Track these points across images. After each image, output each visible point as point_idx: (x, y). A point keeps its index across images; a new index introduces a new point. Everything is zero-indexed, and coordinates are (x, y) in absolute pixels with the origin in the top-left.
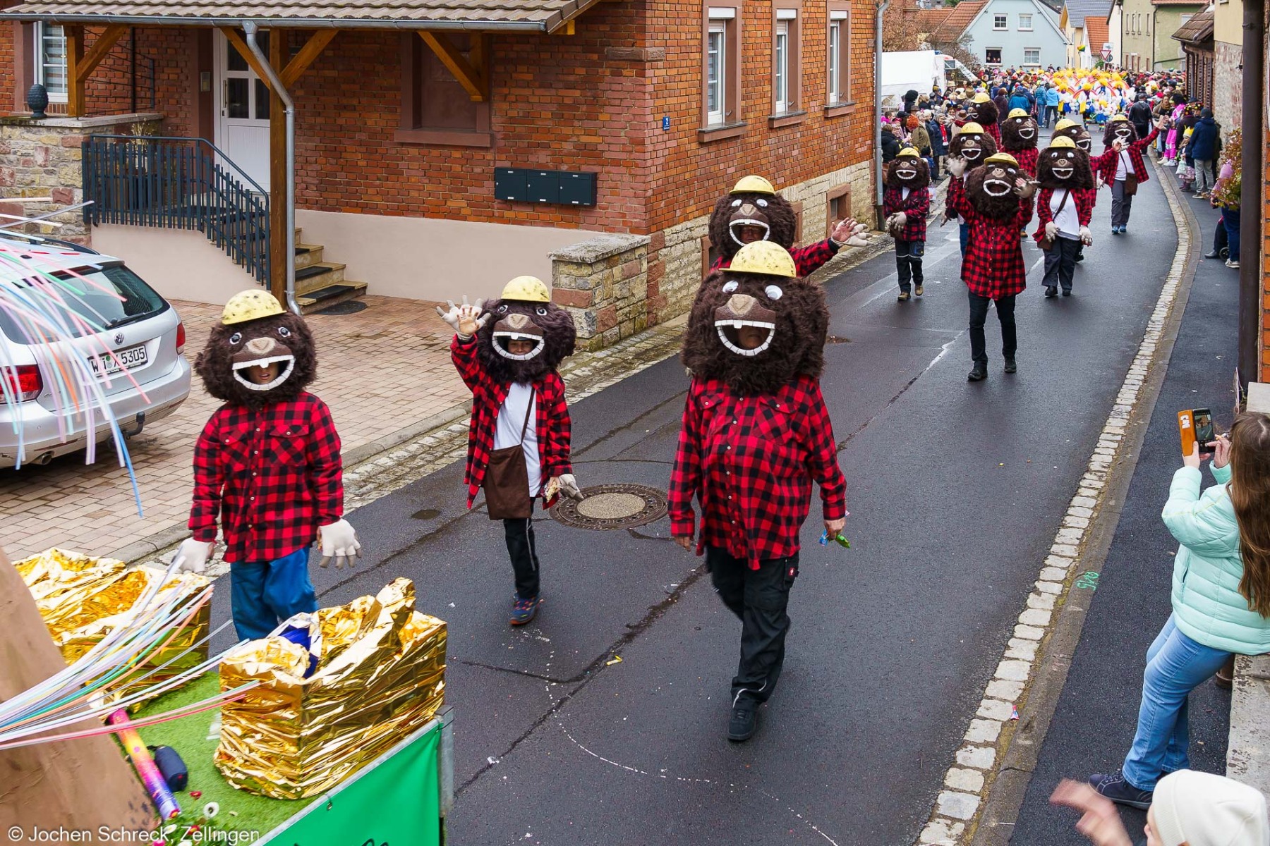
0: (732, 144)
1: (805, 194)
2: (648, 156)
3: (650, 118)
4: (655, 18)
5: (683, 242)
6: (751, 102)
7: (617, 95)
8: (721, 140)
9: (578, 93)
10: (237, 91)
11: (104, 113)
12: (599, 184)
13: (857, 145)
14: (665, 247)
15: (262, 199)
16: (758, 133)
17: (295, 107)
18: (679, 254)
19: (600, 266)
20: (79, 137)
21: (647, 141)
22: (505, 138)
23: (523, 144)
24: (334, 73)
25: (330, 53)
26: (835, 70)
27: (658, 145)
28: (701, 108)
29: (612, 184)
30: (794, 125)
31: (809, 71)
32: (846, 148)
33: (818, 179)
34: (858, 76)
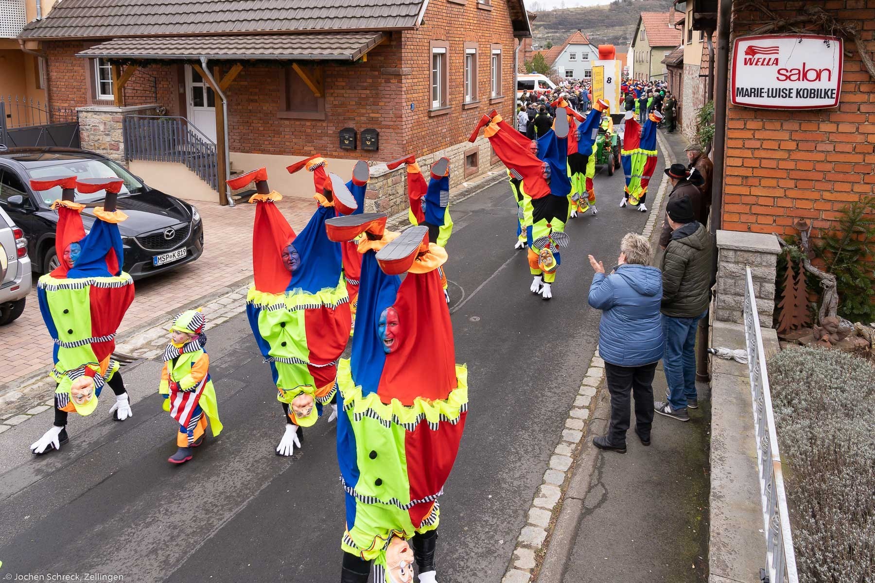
0: (444, 117)
2: (404, 123)
3: (404, 104)
4: (407, 52)
6: (454, 96)
7: (387, 92)
8: (439, 115)
9: (368, 92)
10: (197, 92)
11: (132, 105)
12: (380, 138)
15: (213, 147)
16: (457, 112)
17: (227, 101)
19: (381, 179)
20: (121, 116)
21: (403, 116)
22: (333, 115)
23: (341, 118)
24: (246, 83)
25: (243, 73)
26: (495, 79)
27: (409, 118)
28: (429, 99)
29: (386, 138)
30: (475, 107)
31: (482, 80)
34: (506, 83)
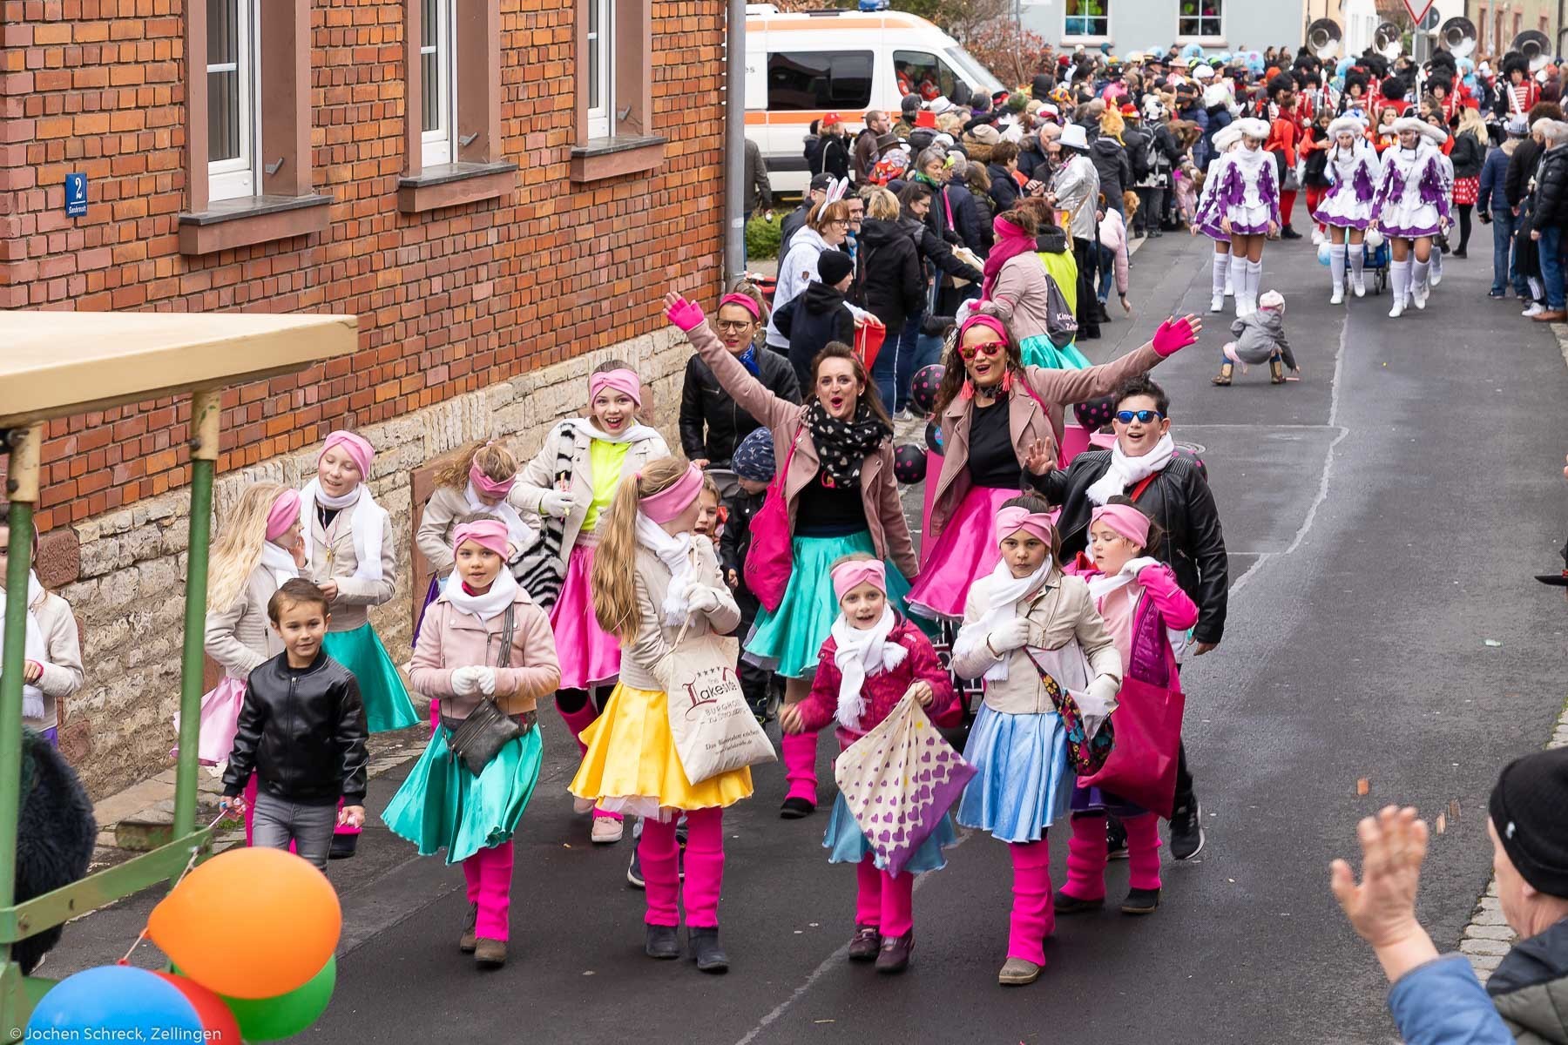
0: (283, 263)
1: (513, 417)
2: (20, 296)
3: (22, 178)
5: (136, 562)
6: (343, 133)
8: (251, 247)
13: (672, 270)
14: (81, 579)
16: (365, 229)
18: (124, 600)
21: (17, 250)
26: (605, 35)
27: (52, 261)
28: (185, 148)
30: (477, 203)
31: (522, 39)
32: (639, 280)
33: (554, 371)
34: (674, 57)
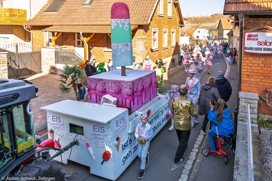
0: (157, 52)
1: (168, 59)
3: (144, 47)
4: (145, 31)
6: (160, 45)
7: (138, 44)
10: (79, 43)
13: (176, 52)
15: (83, 60)
16: (161, 50)
17: (88, 45)
20: (54, 50)
24: (94, 40)
27: (145, 52)
28: (152, 46)
29: (138, 58)
30: (166, 48)
31: (169, 40)
33: (170, 57)
